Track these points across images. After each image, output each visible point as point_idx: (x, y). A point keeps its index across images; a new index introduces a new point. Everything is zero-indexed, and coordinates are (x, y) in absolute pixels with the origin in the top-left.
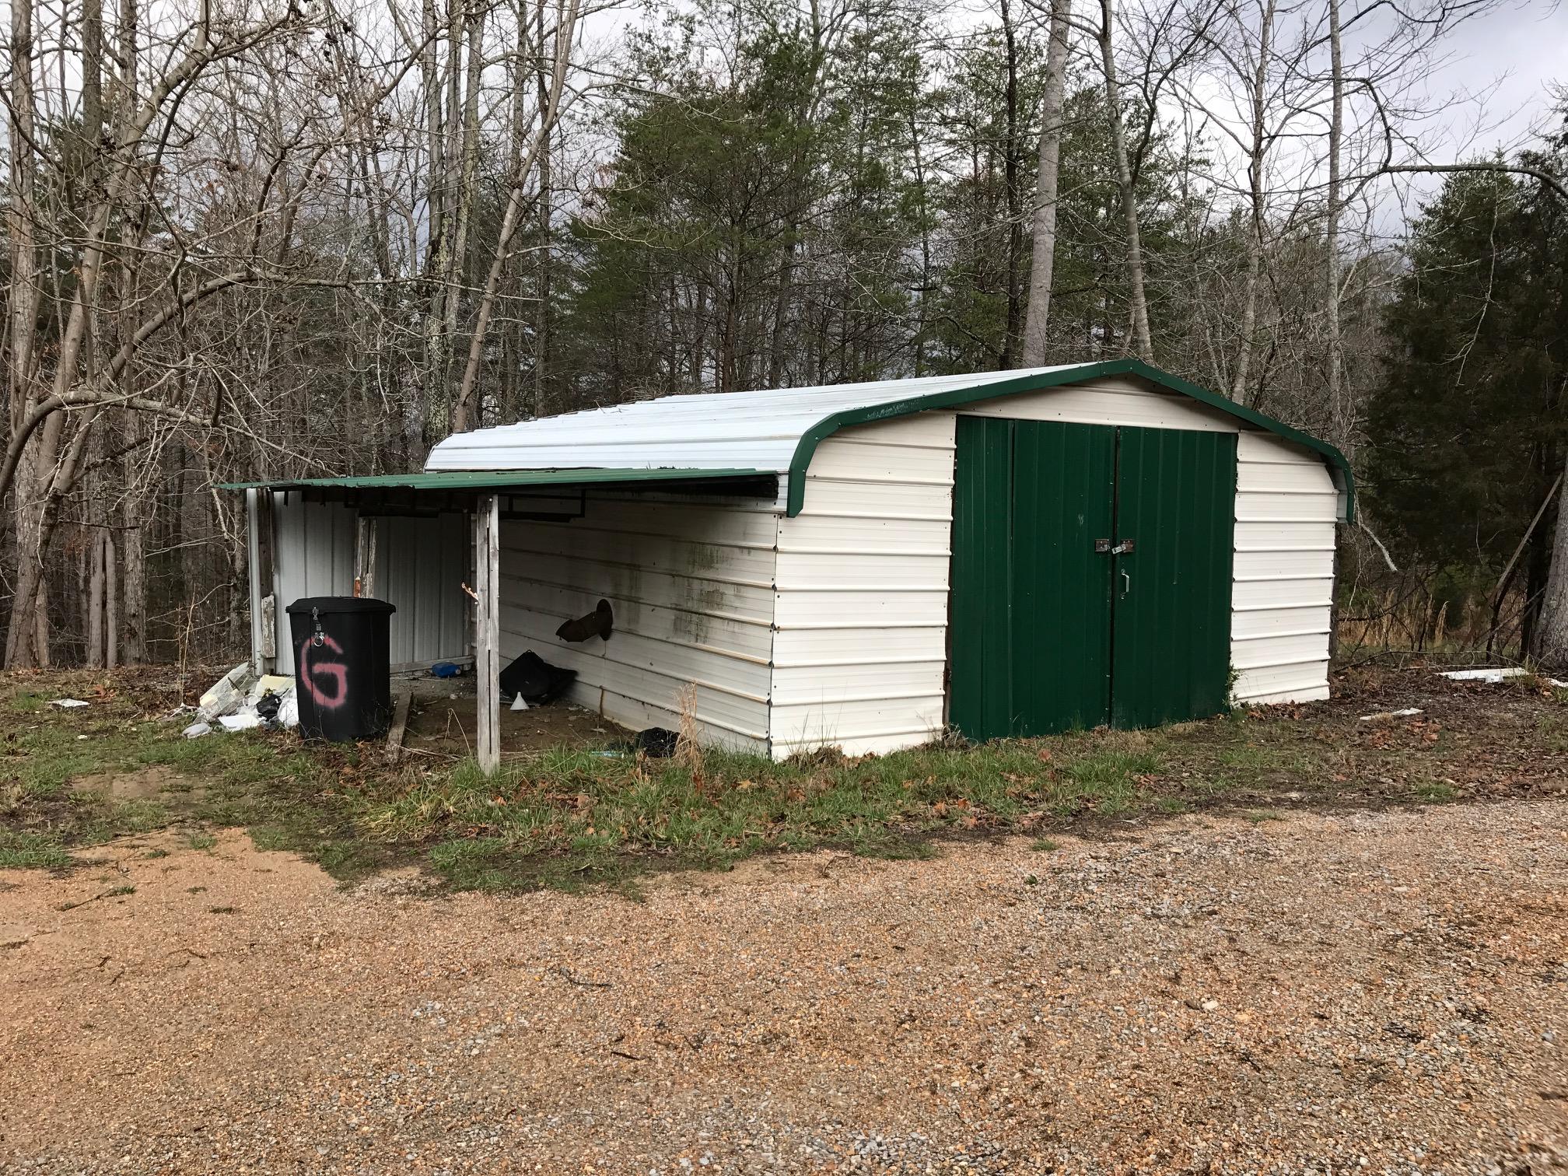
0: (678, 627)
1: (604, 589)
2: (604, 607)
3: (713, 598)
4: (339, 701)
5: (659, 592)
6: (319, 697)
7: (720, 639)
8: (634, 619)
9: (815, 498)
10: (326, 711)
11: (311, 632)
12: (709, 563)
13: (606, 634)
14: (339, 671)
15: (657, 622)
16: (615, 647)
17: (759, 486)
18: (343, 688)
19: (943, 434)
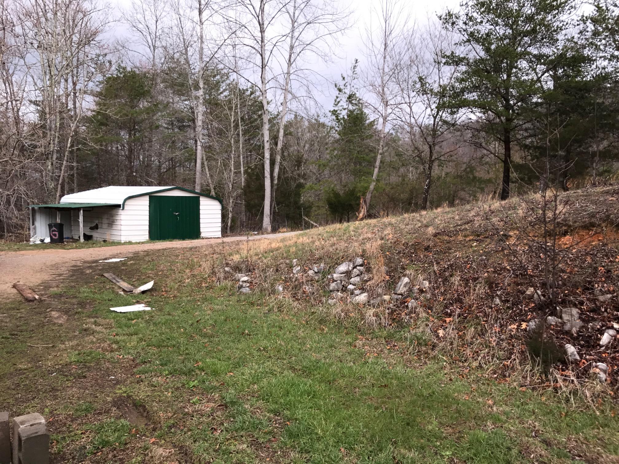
0: (108, 226)
1: (97, 222)
2: (97, 225)
3: (113, 222)
4: (57, 237)
5: (105, 221)
6: (54, 237)
7: (114, 227)
8: (102, 226)
9: (126, 207)
10: (55, 239)
11: (52, 227)
12: (112, 217)
13: (97, 228)
14: (57, 233)
15: (105, 226)
16: (99, 230)
17: (119, 206)
18: (57, 235)
19: (147, 198)
